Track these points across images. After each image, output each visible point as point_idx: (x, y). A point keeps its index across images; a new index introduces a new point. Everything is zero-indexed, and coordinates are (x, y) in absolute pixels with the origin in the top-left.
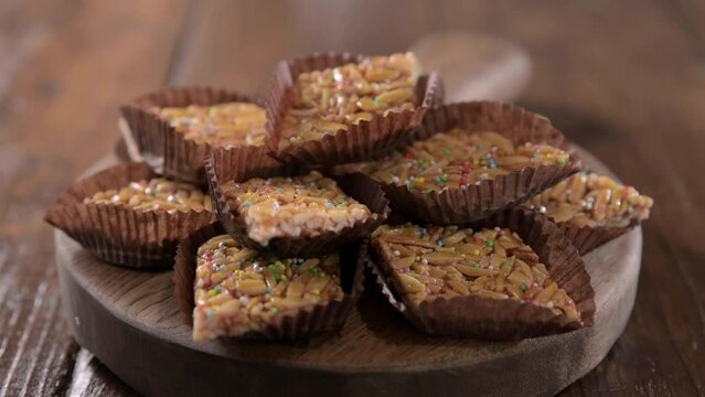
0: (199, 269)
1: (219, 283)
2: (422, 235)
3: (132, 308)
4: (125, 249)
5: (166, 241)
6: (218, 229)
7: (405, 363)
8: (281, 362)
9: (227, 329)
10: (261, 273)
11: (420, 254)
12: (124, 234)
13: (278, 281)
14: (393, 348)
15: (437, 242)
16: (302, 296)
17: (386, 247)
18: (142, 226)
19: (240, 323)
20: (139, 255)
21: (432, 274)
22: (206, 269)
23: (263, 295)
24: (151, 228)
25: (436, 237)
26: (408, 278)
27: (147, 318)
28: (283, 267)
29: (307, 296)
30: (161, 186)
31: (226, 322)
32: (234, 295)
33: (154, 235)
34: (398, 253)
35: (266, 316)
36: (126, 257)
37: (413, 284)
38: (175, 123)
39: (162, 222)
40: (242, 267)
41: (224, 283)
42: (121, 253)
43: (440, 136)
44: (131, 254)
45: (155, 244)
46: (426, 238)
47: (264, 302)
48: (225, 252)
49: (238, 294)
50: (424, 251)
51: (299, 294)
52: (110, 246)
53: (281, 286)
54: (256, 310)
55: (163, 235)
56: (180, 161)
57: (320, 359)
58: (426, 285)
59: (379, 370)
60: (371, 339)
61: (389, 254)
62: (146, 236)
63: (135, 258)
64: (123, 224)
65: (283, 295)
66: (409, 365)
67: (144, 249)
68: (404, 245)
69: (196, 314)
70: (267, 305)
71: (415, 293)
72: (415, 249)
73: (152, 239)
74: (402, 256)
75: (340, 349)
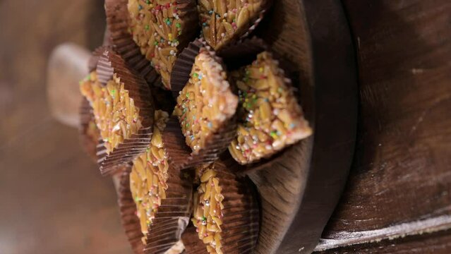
0: (258, 155)
1: (266, 133)
2: (208, 25)
3: (291, 200)
4: (249, 222)
5: (239, 192)
6: (226, 156)
7: (297, 5)
9: (299, 115)
10: (254, 111)
11: (221, 21)
12: (239, 223)
13: (257, 98)
14: (289, 17)
15: (210, 14)
16: (266, 78)
17: (220, 43)
18: (232, 209)
19: (294, 108)
20: (251, 211)
21: (234, 7)
22: (259, 147)
23: (270, 103)
24: (233, 203)
25: (207, 16)
26: (239, 21)
27: (296, 186)
28: (247, 100)
29: (266, 74)
30: (198, 216)
31: (295, 116)
32: (275, 118)
33: (237, 201)
34: (223, 35)
35: (285, 94)
36: (254, 220)
37: (243, 14)
39: (229, 195)
40: (252, 126)
41: (267, 130)
42: (251, 224)
43: (135, 39)
44: (251, 217)
45: (243, 199)
46: (209, 22)
47: (275, 100)
48: (243, 143)
49: (273, 117)
50: (218, 18)
51: (265, 81)
52: (248, 234)
53: (262, 94)
54: (283, 100)
55: (235, 194)
56: (180, 202)
57: (306, 60)
58: (242, 7)
59: (305, 19)
60: (285, 34)
61: (224, 40)
62: (238, 206)
63: (254, 214)
64: (232, 224)
65: (267, 90)
66: (298, 3)
67: (247, 207)
68: (216, 33)
69: (290, 141)
70: (277, 96)
71: (249, 12)
72: (218, 25)
73: (240, 202)
74: (224, 30)
75: (296, 50)
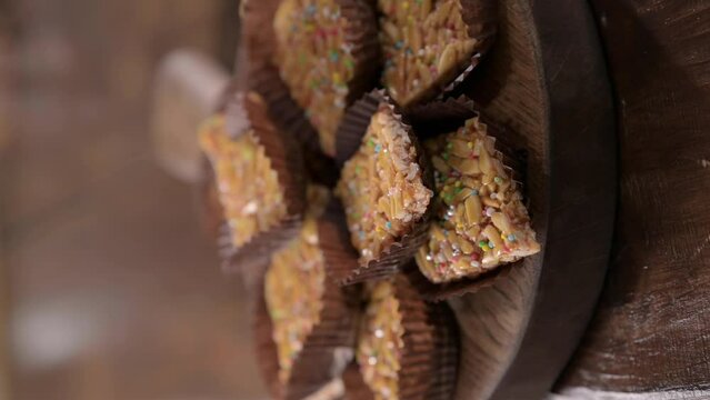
0: (459, 272)
1: (473, 243)
2: (394, 65)
3: (505, 342)
4: (439, 366)
5: (429, 322)
6: (411, 268)
7: (531, 48)
8: (546, 170)
9: (522, 222)
10: (456, 206)
11: (414, 61)
12: (425, 367)
13: (462, 187)
14: (517, 64)
15: (398, 49)
16: (476, 157)
17: (411, 96)
18: (417, 348)
19: (515, 210)
20: (445, 350)
21: (435, 42)
22: (460, 262)
23: (480, 197)
24: (417, 338)
25: (392, 50)
26: (442, 64)
27: (513, 322)
28: (446, 188)
29: (476, 153)
31: (517, 222)
32: (487, 223)
33: (425, 335)
34: (415, 82)
35: (503, 187)
36: (449, 364)
37: (448, 56)
38: (297, 346)
39: (412, 326)
40: (452, 228)
41: (474, 239)
42: (444, 370)
43: (284, 74)
44: (445, 360)
45: (434, 334)
46: (395, 60)
47: (488, 194)
48: (437, 251)
49: (483, 220)
50: (410, 57)
51: (475, 162)
52: (438, 384)
53: (469, 182)
54: (500, 196)
55: (422, 326)
57: (538, 132)
58: (447, 44)
59: (542, 70)
60: (511, 90)
61: (418, 91)
62: (426, 343)
63: (449, 355)
64: (416, 370)
65: (478, 177)
66: (533, 44)
67: (439, 345)
68: (406, 77)
69: (508, 258)
70: (492, 188)
71: (457, 52)
72: (409, 66)
73: (428, 337)
74: (418, 76)
75: (524, 115)
